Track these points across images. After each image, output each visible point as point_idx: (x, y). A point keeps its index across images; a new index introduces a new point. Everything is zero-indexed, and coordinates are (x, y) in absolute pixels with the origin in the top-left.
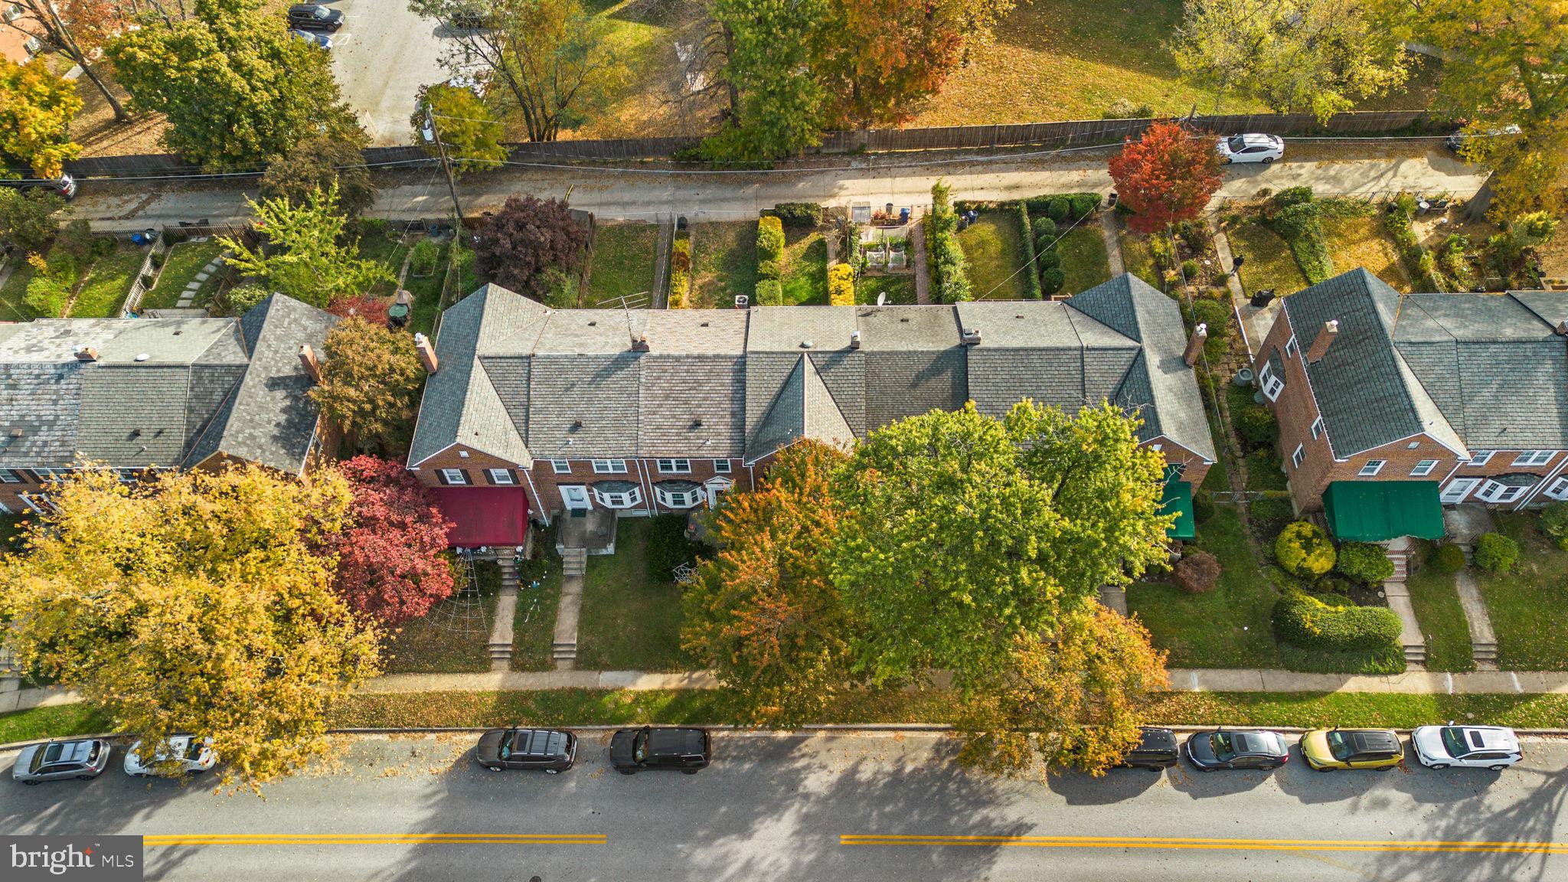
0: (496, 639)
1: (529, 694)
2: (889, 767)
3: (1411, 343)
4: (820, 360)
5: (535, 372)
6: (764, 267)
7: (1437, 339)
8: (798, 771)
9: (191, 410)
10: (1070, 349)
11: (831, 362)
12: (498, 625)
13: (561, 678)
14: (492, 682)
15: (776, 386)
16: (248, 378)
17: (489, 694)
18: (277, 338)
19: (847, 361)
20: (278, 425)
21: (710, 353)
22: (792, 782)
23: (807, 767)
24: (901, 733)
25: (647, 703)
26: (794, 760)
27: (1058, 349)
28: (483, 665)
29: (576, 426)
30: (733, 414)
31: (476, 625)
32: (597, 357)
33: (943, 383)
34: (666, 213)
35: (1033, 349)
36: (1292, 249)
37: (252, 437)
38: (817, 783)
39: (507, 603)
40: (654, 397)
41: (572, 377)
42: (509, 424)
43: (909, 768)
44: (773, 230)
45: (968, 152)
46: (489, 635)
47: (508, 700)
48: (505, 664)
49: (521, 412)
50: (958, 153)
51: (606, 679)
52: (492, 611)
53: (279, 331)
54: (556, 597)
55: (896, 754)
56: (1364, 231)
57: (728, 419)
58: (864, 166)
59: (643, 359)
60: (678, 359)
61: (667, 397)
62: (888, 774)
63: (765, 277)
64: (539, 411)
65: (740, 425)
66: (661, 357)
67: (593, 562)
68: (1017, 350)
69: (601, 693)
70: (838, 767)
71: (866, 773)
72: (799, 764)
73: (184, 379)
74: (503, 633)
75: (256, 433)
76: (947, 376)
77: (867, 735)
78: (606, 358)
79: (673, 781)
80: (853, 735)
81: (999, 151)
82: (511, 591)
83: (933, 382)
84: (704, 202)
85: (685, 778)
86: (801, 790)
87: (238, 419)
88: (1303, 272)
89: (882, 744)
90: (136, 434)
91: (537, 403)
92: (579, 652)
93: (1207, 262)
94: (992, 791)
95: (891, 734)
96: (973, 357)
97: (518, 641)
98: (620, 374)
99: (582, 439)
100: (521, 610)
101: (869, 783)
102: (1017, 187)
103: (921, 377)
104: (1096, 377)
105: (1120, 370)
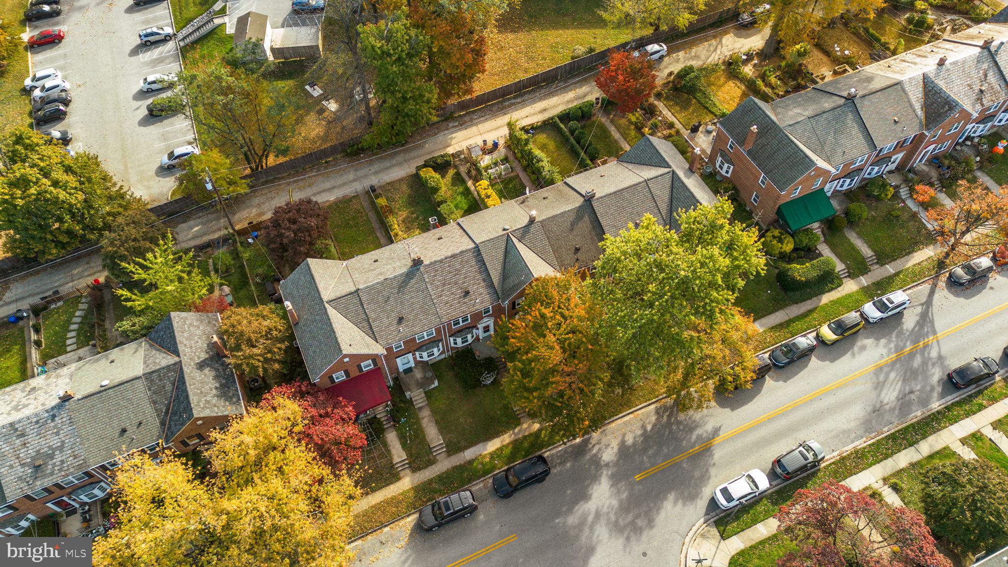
0: (396, 459)
1: (430, 482)
2: (639, 432)
3: (790, 125)
4: (518, 234)
5: (363, 299)
6: (438, 197)
7: (799, 119)
8: (595, 455)
9: (155, 402)
10: (640, 183)
11: (524, 232)
12: (394, 452)
13: (443, 465)
14: (406, 483)
15: (501, 256)
16: (185, 369)
17: (408, 491)
18: (187, 339)
19: (532, 229)
20: (216, 388)
21: (458, 252)
22: (596, 462)
23: (600, 449)
24: (636, 413)
25: (498, 456)
26: (591, 450)
27: (635, 185)
28: (393, 477)
29: (400, 320)
30: (484, 280)
31: (382, 456)
32: (395, 277)
33: (586, 223)
35: (622, 190)
36: (696, 99)
37: (208, 402)
38: (609, 455)
39: (392, 437)
40: (437, 287)
41: (386, 294)
42: (363, 334)
43: (649, 428)
44: (429, 174)
45: (509, 99)
46: (391, 459)
47: (423, 491)
48: (408, 471)
49: (365, 324)
50: (504, 101)
51: (469, 454)
52: (385, 445)
53: (186, 335)
54: (418, 421)
55: (639, 424)
56: (722, 80)
57: (483, 284)
58: (457, 124)
59: (422, 269)
60: (441, 261)
61: (444, 285)
62: (642, 435)
63: (441, 203)
64: (375, 320)
65: (491, 285)
66: (431, 263)
67: (429, 395)
68: (615, 193)
69: (471, 462)
70: (615, 444)
71: (630, 440)
72: (594, 451)
73: (140, 385)
74: (398, 454)
75: (208, 398)
76: (586, 218)
77: (619, 421)
78: (401, 275)
79: (535, 490)
80: (613, 425)
82: (391, 430)
83: (580, 225)
85: (540, 485)
86: (602, 463)
87: (195, 394)
88: (707, 108)
89: (629, 421)
90: (124, 431)
91: (372, 315)
92: (447, 446)
93: (660, 118)
94: (694, 421)
95: (631, 416)
96: (595, 204)
97: (410, 455)
98: (413, 281)
99: (407, 326)
100: (402, 438)
101: (634, 444)
102: (545, 110)
103: (573, 225)
104: (658, 192)
105: (668, 184)
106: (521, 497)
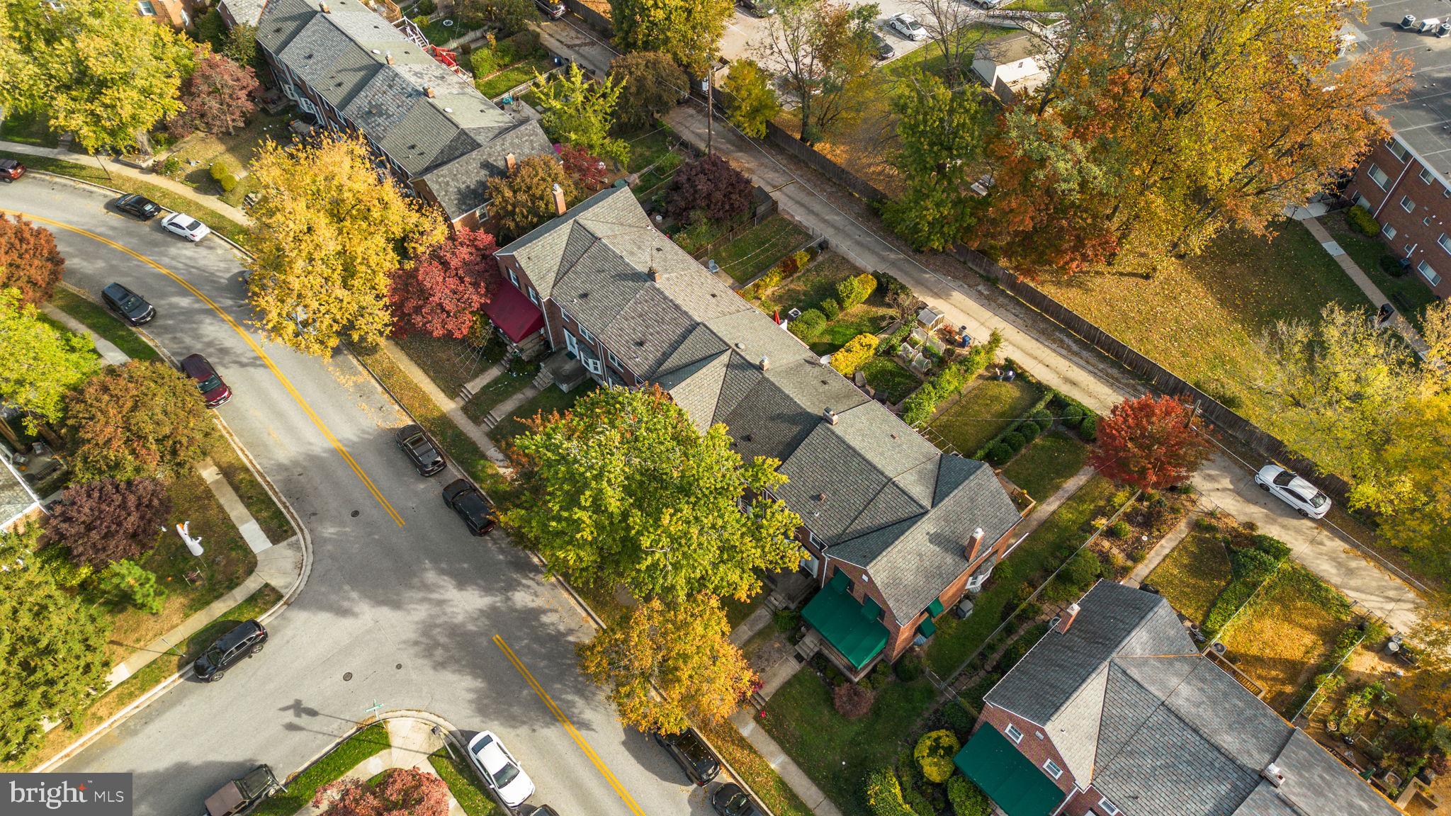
0: (469, 386)
1: (454, 427)
2: (562, 628)
3: (1124, 672)
4: (736, 360)
5: (593, 249)
6: (829, 304)
7: (1152, 689)
8: (520, 584)
9: (442, 152)
10: (882, 474)
11: (741, 365)
12: (478, 380)
13: (475, 433)
14: (447, 405)
15: (698, 355)
16: (474, 154)
17: (439, 410)
18: (511, 144)
19: (749, 372)
20: (468, 187)
21: (684, 308)
22: (512, 586)
23: (529, 587)
24: (589, 619)
25: (496, 482)
26: (526, 577)
27: (875, 468)
28: (452, 391)
29: (584, 296)
30: (664, 354)
31: (468, 370)
32: (628, 264)
33: (788, 432)
34: (823, 232)
35: (860, 455)
36: (1228, 584)
37: (447, 184)
38: (522, 598)
39: (494, 372)
40: (635, 310)
41: (607, 266)
42: (556, 268)
43: (571, 639)
44: (861, 284)
45: (1070, 336)
46: (468, 381)
47: (444, 422)
48: (462, 403)
49: (567, 266)
50: (1062, 331)
51: (492, 452)
52: (482, 370)
53: (516, 141)
54: (517, 390)
55: (573, 626)
56: (1314, 622)
57: (659, 354)
58: (986, 293)
59: (648, 284)
60: (665, 298)
61: (641, 316)
62: (559, 631)
63: (822, 309)
64: (575, 273)
65: (660, 363)
66: (658, 290)
67: (554, 387)
68: (849, 447)
69: (483, 456)
70: (539, 603)
71: (546, 619)
72: (524, 581)
73: (454, 133)
74: (474, 387)
75: (452, 183)
76: (796, 429)
77: (573, 602)
78: (633, 269)
79: (462, 530)
80: (566, 595)
81: (1093, 350)
82: (502, 369)
83: (783, 426)
84: (858, 243)
85: (468, 533)
86: (510, 594)
87: (450, 171)
88: (1213, 604)
89: (575, 613)
90: (413, 147)
91: (579, 268)
92: (497, 427)
93: (1145, 538)
94: (594, 694)
95: (584, 614)
96: (819, 429)
97: (476, 396)
98: (631, 283)
99: (581, 305)
100: (496, 381)
101: (543, 625)
103: (780, 417)
104: (882, 505)
105: (902, 514)
106: (451, 517)
